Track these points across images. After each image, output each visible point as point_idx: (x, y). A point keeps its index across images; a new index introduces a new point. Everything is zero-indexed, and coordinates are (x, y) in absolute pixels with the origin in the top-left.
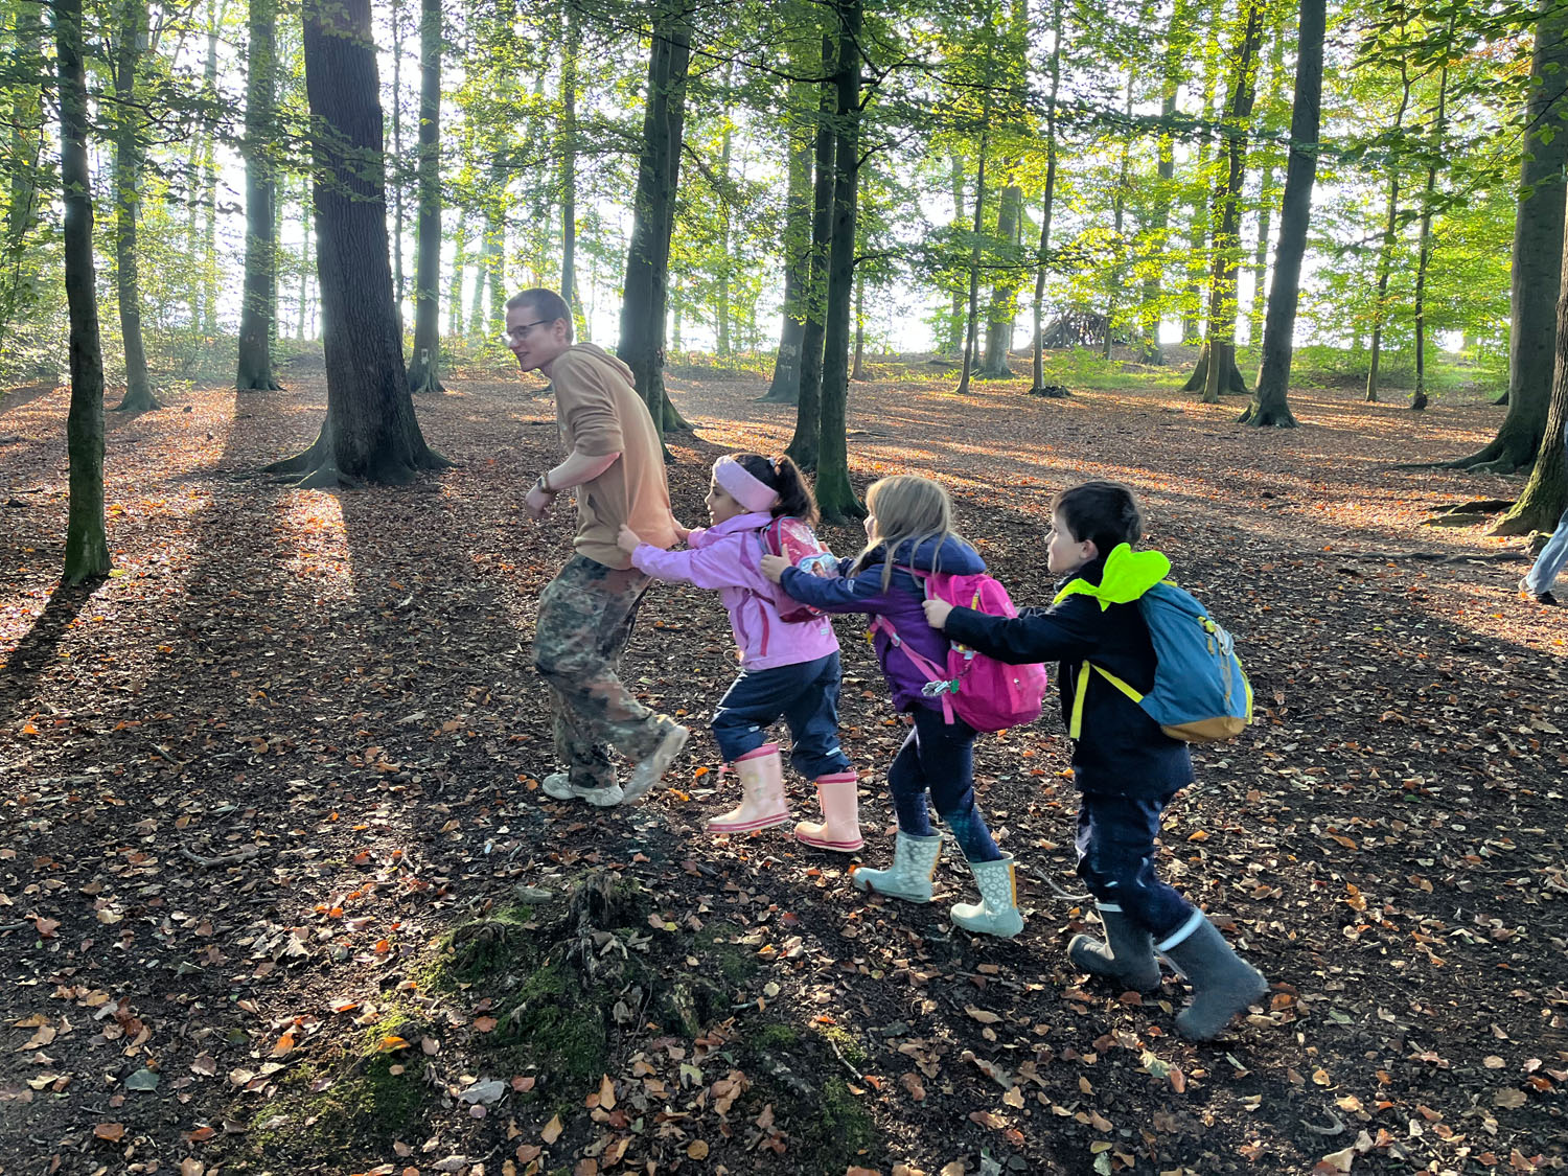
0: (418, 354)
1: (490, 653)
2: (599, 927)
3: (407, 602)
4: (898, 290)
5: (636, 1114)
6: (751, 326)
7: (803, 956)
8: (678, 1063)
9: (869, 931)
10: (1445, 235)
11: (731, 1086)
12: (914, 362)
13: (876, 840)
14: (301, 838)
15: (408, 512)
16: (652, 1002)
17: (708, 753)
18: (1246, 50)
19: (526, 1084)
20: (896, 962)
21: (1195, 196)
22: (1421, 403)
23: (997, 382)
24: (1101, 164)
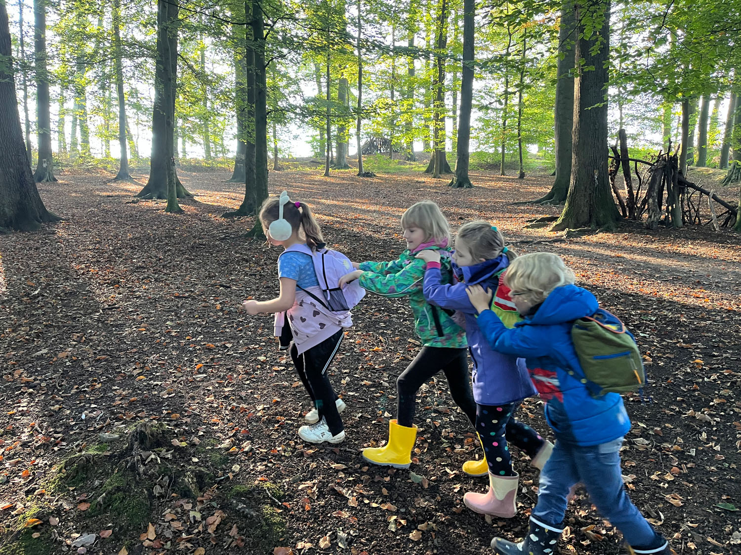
0: (40, 162)
1: (85, 315)
2: (144, 449)
3: (36, 292)
4: (293, 127)
5: (167, 540)
6: (222, 145)
7: (252, 450)
8: (189, 511)
9: (284, 433)
10: (528, 102)
11: (216, 519)
12: (303, 162)
13: (287, 390)
15: (37, 245)
16: (174, 483)
17: (203, 357)
18: (442, 18)
19: (107, 533)
20: (297, 446)
21: (424, 84)
22: (522, 176)
23: (343, 170)
24: (383, 68)
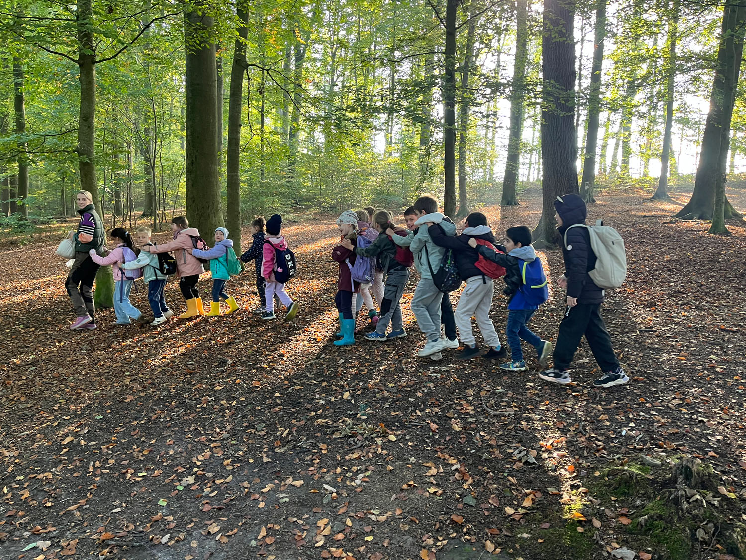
0: (583, 185)
2: (689, 486)
14: (532, 409)
16: (720, 534)
19: (646, 556)
